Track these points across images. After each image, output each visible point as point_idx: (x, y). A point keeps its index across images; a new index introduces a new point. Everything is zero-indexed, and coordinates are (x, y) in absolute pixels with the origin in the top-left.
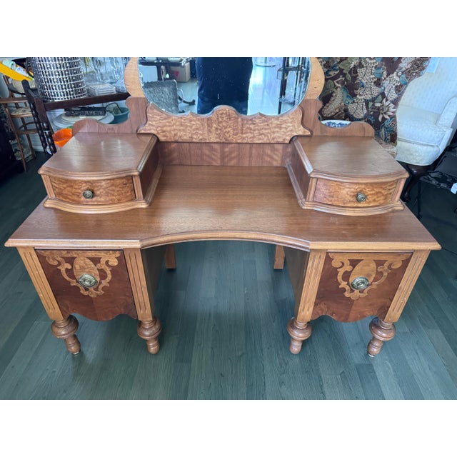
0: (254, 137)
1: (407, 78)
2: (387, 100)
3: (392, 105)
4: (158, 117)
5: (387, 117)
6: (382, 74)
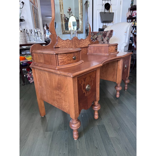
1: (109, 38)
4: (61, 41)
6: (103, 38)
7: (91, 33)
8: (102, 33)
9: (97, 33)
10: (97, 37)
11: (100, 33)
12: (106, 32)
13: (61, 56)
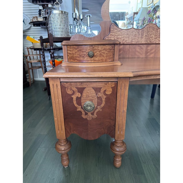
13: (70, 48)
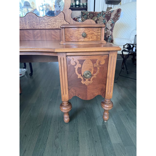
0: (45, 26)
1: (114, 21)
2: (108, 30)
3: (110, 31)
5: (109, 35)
6: (105, 21)
7: (89, 14)
8: (104, 14)
9: (97, 14)
10: (98, 19)
11: (101, 14)
12: (110, 13)
